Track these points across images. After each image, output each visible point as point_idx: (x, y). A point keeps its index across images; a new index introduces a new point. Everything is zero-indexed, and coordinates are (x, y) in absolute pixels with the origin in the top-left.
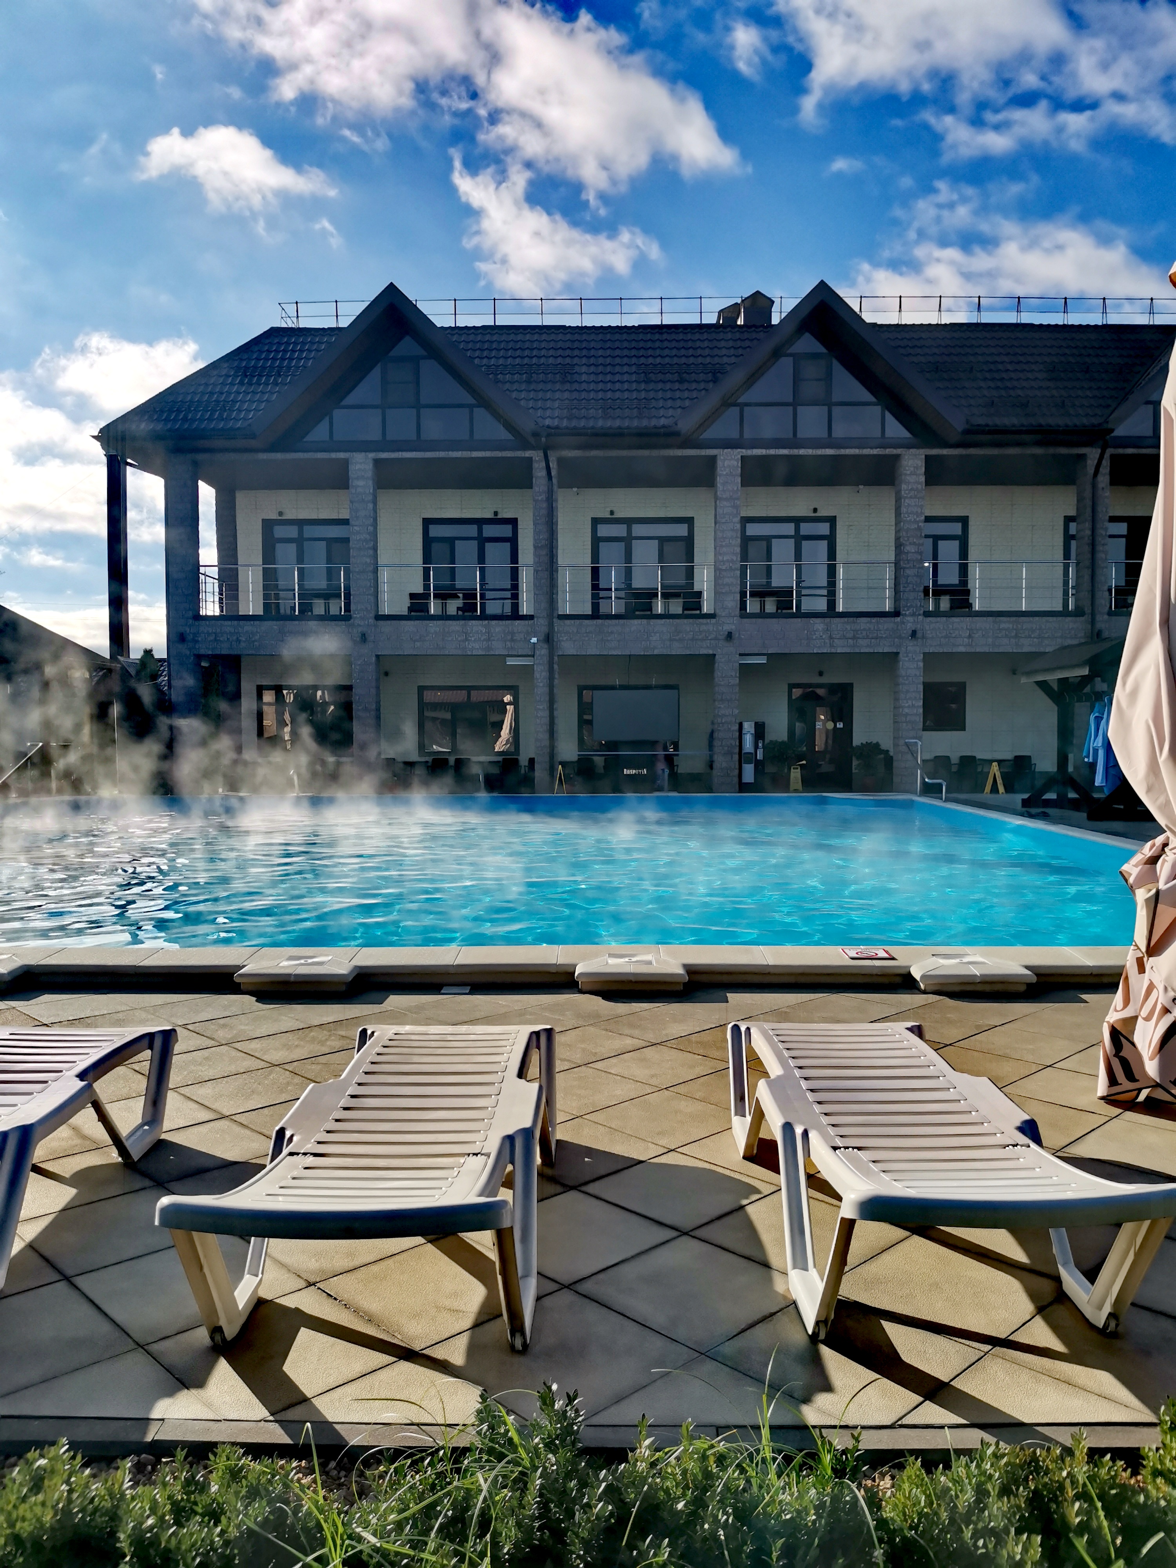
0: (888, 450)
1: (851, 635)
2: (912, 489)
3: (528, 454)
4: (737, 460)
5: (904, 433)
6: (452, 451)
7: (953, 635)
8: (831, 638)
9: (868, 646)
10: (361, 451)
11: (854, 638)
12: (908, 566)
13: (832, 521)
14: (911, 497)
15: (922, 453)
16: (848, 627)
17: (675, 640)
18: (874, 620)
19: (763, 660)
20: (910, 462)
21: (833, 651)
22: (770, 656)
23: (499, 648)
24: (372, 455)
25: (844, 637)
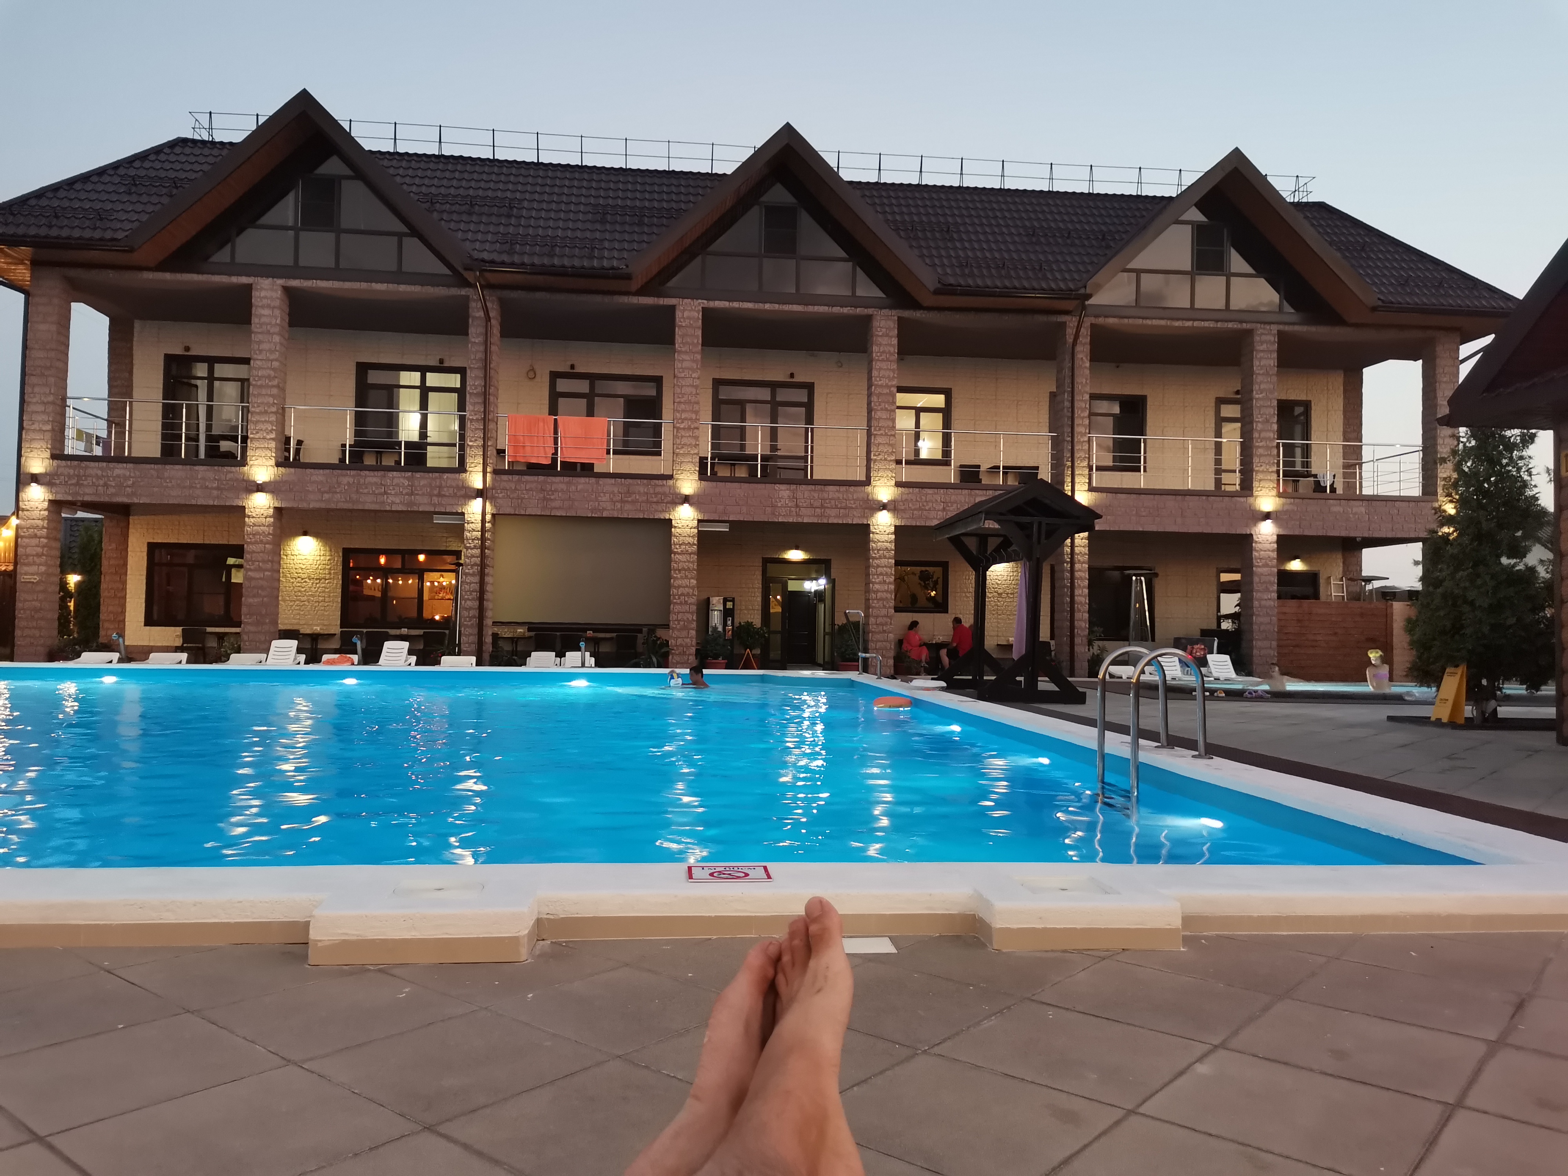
0: (858, 309)
1: (817, 504)
2: (884, 352)
3: (463, 292)
4: (698, 312)
5: (877, 293)
6: (377, 282)
7: (927, 508)
8: (797, 506)
9: (838, 516)
10: (268, 277)
11: (822, 507)
12: (879, 433)
13: (809, 387)
14: (883, 360)
15: (895, 314)
16: (816, 495)
17: (627, 502)
18: (843, 488)
19: (724, 528)
20: (883, 323)
21: (800, 520)
22: (733, 524)
23: (423, 504)
24: (280, 282)
25: (812, 506)
